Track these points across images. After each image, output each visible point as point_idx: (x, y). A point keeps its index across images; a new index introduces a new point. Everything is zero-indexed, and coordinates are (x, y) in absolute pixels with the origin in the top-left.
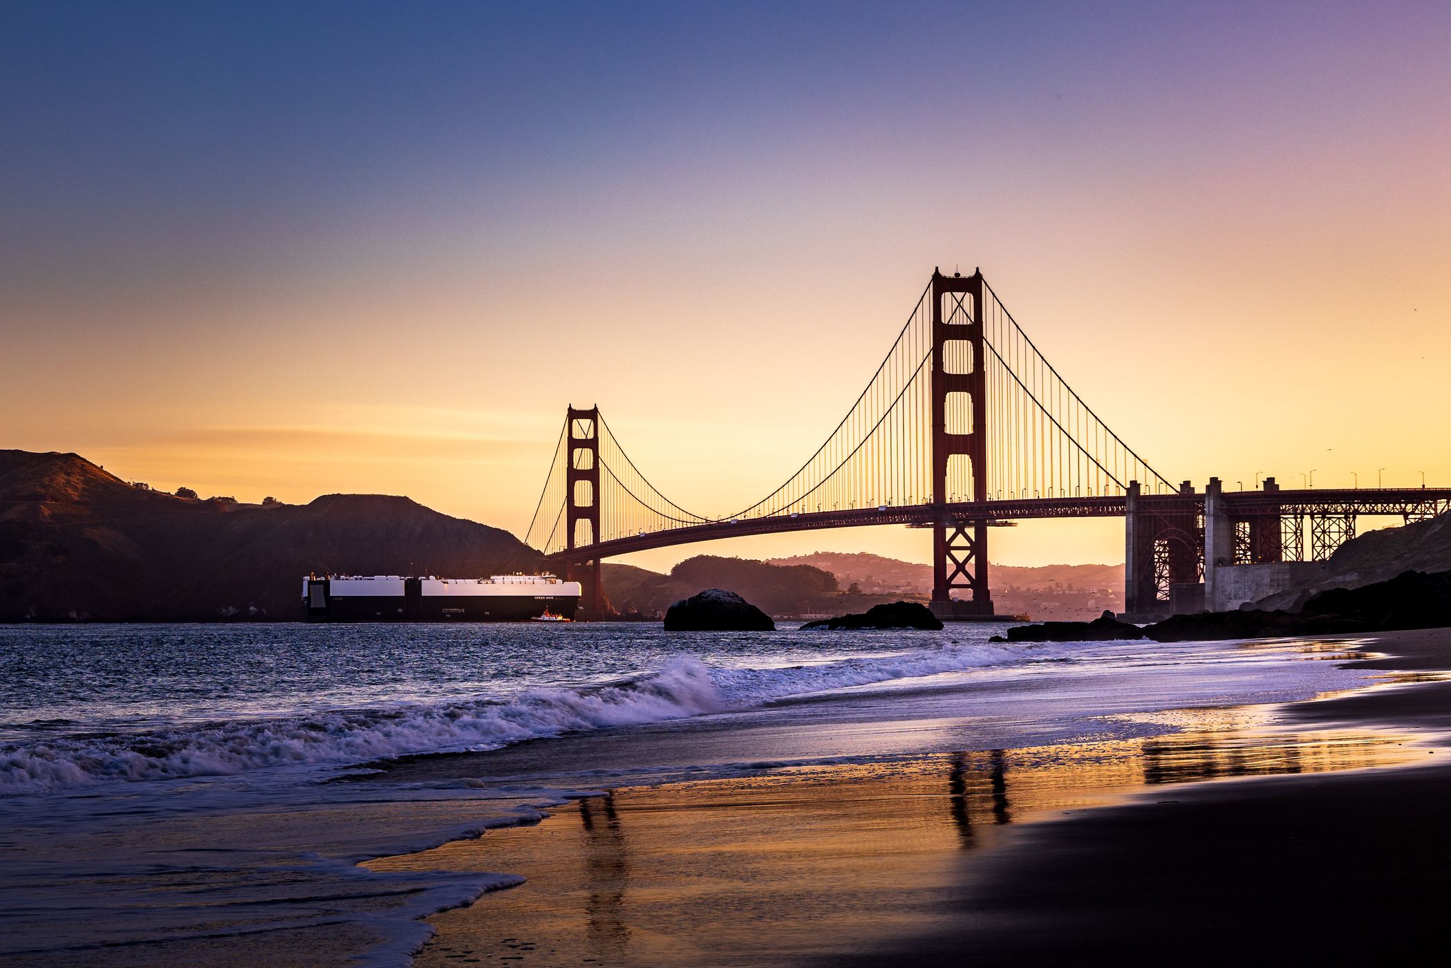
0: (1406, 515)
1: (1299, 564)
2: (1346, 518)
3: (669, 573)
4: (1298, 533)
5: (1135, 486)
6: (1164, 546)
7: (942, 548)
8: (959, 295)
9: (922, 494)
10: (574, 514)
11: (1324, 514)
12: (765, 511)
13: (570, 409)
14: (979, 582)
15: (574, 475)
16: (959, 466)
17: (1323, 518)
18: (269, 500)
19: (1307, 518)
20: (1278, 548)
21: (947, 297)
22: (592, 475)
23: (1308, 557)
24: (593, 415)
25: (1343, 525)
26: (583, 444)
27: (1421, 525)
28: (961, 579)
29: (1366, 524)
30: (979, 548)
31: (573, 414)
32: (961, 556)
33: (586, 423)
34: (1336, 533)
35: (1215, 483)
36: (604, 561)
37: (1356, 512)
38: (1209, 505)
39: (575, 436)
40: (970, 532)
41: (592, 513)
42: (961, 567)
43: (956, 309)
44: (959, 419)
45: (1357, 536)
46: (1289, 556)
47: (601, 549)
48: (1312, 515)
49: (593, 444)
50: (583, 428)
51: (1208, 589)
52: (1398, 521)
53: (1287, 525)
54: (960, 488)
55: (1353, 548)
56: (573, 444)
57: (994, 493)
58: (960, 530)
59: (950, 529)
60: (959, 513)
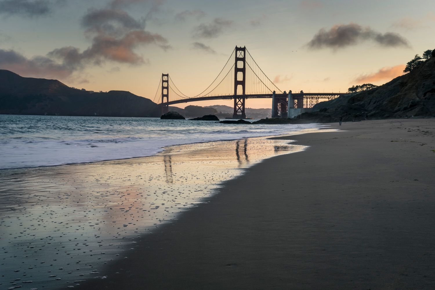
0: (329, 98)
1: (307, 109)
2: (317, 99)
3: (184, 109)
4: (307, 102)
5: (274, 92)
6: (280, 104)
7: (236, 104)
8: (241, 51)
9: (232, 93)
10: (163, 96)
11: (312, 98)
12: (201, 96)
13: (163, 74)
14: (243, 111)
15: (163, 88)
16: (240, 87)
17: (312, 99)
19: (309, 99)
20: (303, 105)
21: (238, 52)
22: (167, 88)
23: (308, 107)
24: (167, 75)
25: (316, 101)
26: (165, 81)
27: (332, 100)
28: (239, 111)
29: (321, 100)
30: (243, 104)
31: (163, 75)
32: (239, 106)
33: (166, 77)
34: (314, 102)
35: (291, 91)
36: (169, 106)
37: (319, 98)
38: (289, 96)
39: (164, 80)
40: (242, 100)
41: (167, 96)
42: (239, 108)
43: (240, 54)
44: (240, 78)
45: (319, 103)
46: (305, 107)
47: (169, 103)
48: (310, 98)
49: (167, 81)
50: (165, 78)
51: (288, 113)
52: (327, 100)
53: (305, 100)
54: (240, 92)
55: (318, 105)
56: (163, 81)
57: (247, 93)
58: (240, 100)
59: (237, 100)
60: (239, 97)
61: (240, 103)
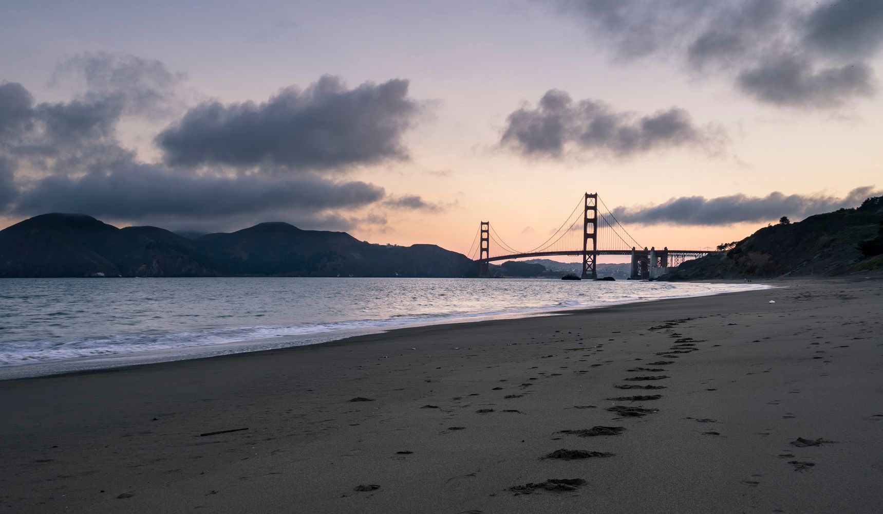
0: (696, 256)
1: (671, 268)
2: (682, 257)
4: (672, 260)
5: (634, 248)
6: (640, 262)
7: (585, 261)
8: (591, 199)
9: (581, 248)
10: (482, 250)
11: (678, 256)
12: (537, 251)
14: (594, 270)
15: (482, 240)
18: (389, 245)
19: (674, 257)
20: (667, 264)
21: (588, 199)
22: (487, 240)
23: (673, 266)
24: (487, 224)
26: (485, 231)
27: (699, 259)
28: (589, 269)
29: (687, 259)
30: (594, 261)
31: (482, 223)
32: (590, 263)
33: (486, 226)
34: (680, 261)
35: (653, 248)
36: (489, 262)
37: (685, 256)
38: (652, 253)
39: (483, 229)
40: (592, 257)
41: (487, 250)
42: (589, 266)
43: (591, 201)
46: (669, 265)
47: (489, 259)
48: (675, 256)
49: (487, 231)
50: (485, 227)
51: (650, 273)
52: (694, 258)
53: (669, 259)
55: (684, 265)
56: (482, 231)
57: (598, 248)
58: (590, 257)
59: (587, 257)
60: (590, 253)
61: (590, 260)
